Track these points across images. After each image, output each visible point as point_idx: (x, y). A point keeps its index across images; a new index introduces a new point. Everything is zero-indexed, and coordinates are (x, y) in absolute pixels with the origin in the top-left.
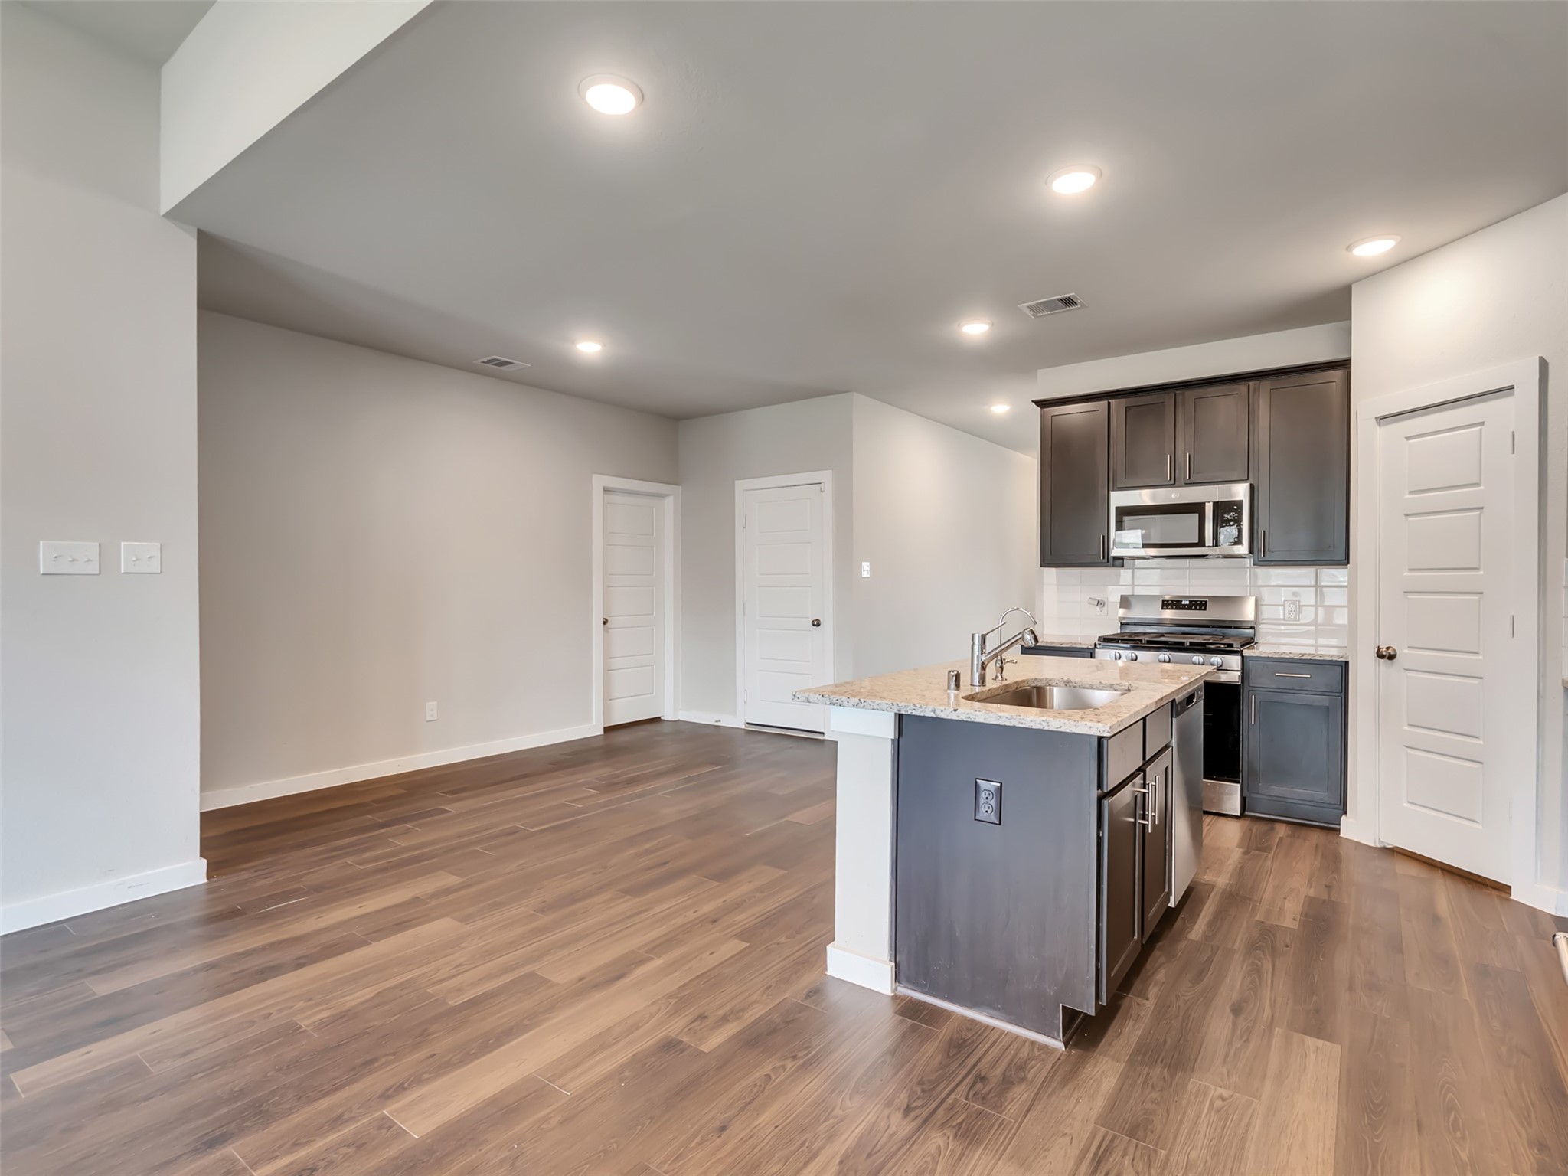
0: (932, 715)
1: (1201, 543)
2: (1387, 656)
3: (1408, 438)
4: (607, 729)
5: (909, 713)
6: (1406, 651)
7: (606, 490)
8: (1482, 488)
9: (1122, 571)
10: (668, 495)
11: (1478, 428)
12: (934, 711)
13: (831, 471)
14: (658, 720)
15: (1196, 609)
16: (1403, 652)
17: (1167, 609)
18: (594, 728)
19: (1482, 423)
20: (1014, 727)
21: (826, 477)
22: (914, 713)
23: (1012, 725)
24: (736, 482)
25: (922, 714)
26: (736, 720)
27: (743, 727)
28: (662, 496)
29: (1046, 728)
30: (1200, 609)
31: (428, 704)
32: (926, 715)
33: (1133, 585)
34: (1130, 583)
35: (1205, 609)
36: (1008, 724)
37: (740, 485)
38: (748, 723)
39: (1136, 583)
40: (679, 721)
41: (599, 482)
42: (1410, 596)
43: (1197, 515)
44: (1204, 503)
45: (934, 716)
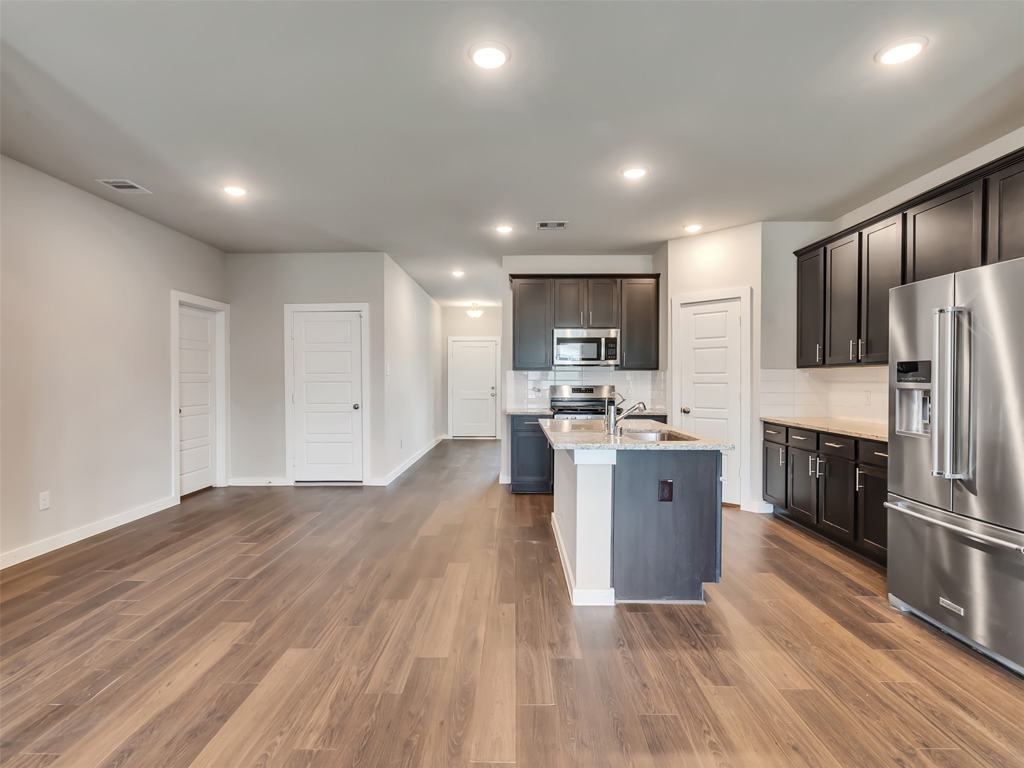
0: (645, 449)
1: (599, 358)
2: (686, 412)
3: (694, 314)
4: (183, 498)
5: (631, 449)
6: (694, 409)
7: (181, 304)
8: (727, 338)
9: (550, 372)
10: (222, 311)
11: (725, 313)
12: (646, 447)
13: (368, 304)
14: (210, 488)
15: (588, 392)
16: (693, 410)
17: (575, 392)
18: (173, 500)
19: (727, 311)
20: (689, 450)
21: (365, 307)
22: (635, 449)
23: (688, 449)
24: (285, 305)
25: (639, 449)
26: (287, 480)
27: (293, 485)
28: (214, 311)
29: (705, 449)
30: (591, 392)
31: (41, 494)
32: (642, 449)
33: (555, 380)
34: (554, 379)
35: (593, 392)
36: (686, 449)
37: (288, 308)
38: (296, 482)
39: (556, 379)
40: (229, 486)
41: (176, 296)
42: (696, 385)
43: (596, 344)
44: (600, 338)
45: (646, 449)
